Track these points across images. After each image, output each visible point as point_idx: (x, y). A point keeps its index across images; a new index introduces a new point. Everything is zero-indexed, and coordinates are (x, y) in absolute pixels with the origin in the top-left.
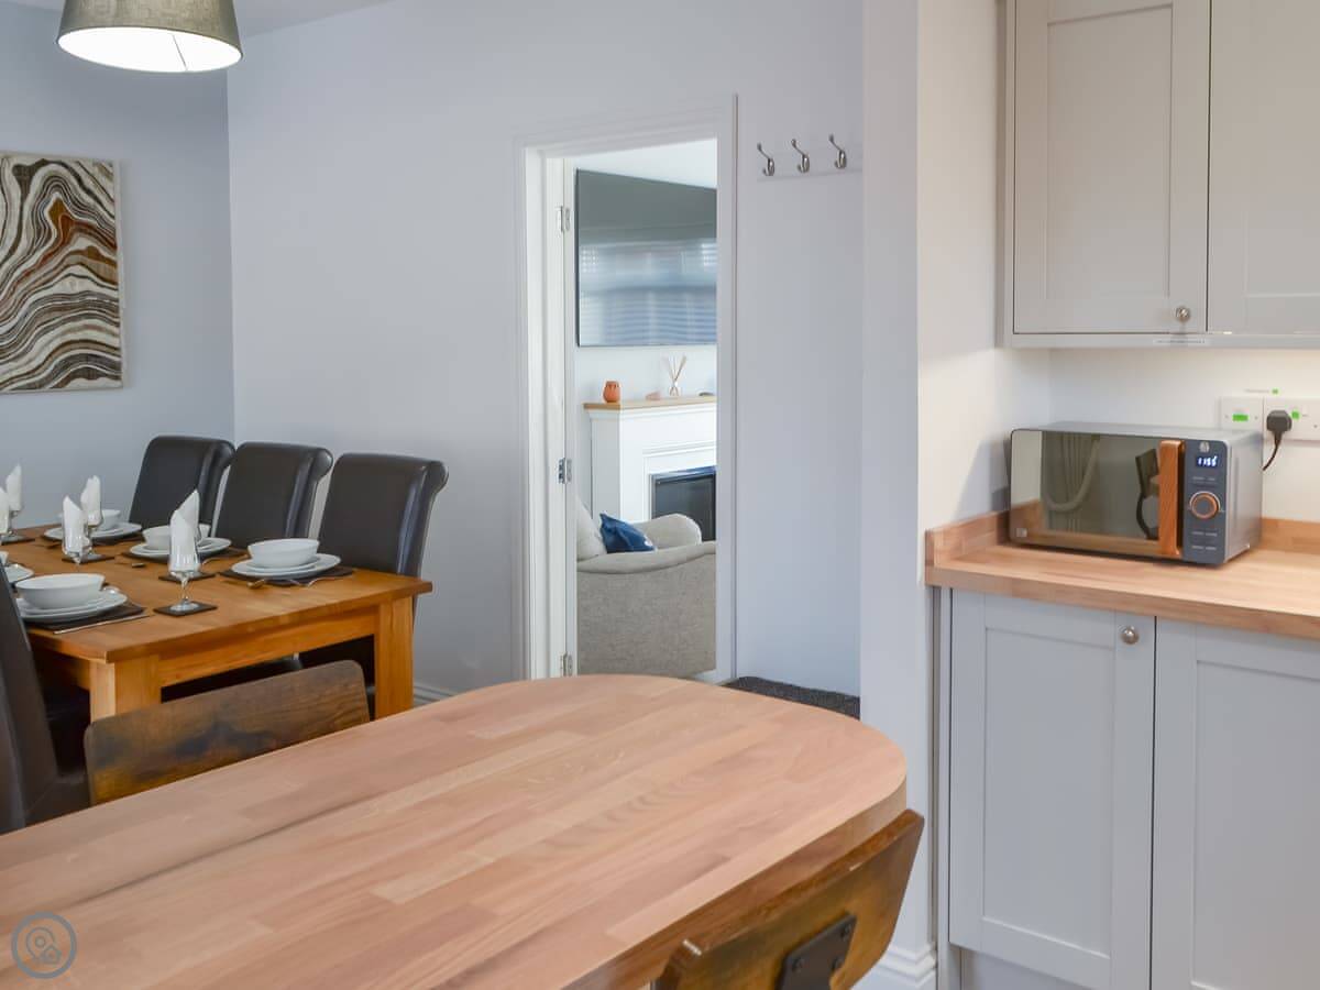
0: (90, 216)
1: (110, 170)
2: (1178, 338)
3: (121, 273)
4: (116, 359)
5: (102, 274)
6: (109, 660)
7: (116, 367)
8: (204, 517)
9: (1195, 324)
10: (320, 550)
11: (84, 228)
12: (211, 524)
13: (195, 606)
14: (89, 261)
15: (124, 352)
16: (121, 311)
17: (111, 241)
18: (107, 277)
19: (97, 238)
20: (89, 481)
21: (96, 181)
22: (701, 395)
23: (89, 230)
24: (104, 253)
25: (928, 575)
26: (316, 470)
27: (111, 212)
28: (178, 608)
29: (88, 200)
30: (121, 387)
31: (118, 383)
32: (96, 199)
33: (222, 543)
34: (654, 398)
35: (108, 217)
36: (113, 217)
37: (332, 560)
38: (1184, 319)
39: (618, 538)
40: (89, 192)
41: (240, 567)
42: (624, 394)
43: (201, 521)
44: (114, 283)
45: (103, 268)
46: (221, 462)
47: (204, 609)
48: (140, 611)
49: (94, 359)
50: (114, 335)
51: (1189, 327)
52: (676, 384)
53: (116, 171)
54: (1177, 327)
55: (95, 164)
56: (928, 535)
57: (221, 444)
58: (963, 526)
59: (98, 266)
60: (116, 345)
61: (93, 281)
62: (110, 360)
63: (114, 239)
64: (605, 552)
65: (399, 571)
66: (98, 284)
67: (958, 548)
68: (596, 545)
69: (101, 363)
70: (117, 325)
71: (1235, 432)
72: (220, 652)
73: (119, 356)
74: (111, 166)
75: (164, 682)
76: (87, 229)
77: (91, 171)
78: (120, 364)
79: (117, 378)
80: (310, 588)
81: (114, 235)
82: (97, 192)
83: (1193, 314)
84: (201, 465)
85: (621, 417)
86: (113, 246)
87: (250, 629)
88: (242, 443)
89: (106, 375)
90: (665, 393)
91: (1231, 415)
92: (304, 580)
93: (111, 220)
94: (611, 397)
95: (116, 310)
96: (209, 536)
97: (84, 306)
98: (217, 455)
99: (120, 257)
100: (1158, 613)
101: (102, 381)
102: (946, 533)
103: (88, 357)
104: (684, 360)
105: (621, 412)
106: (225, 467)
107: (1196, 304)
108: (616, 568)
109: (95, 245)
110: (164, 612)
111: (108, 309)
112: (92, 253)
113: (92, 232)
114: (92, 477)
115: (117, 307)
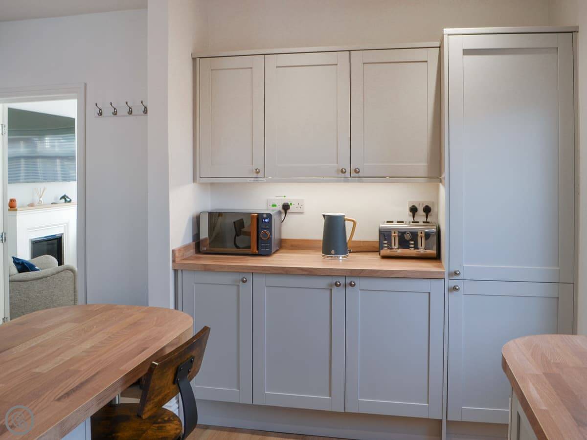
2: (256, 179)
9: (261, 174)
25: (173, 266)
34: (31, 205)
38: (258, 173)
39: (23, 266)
42: (19, 204)
51: (259, 175)
52: (41, 199)
54: (255, 175)
56: (173, 251)
58: (184, 247)
64: (18, 272)
67: (183, 255)
68: (14, 270)
71: (273, 210)
83: (261, 171)
85: (18, 214)
90: (36, 203)
91: (271, 205)
94: (13, 206)
100: (253, 271)
102: (179, 250)
104: (44, 189)
105: (18, 212)
107: (261, 168)
108: (24, 279)
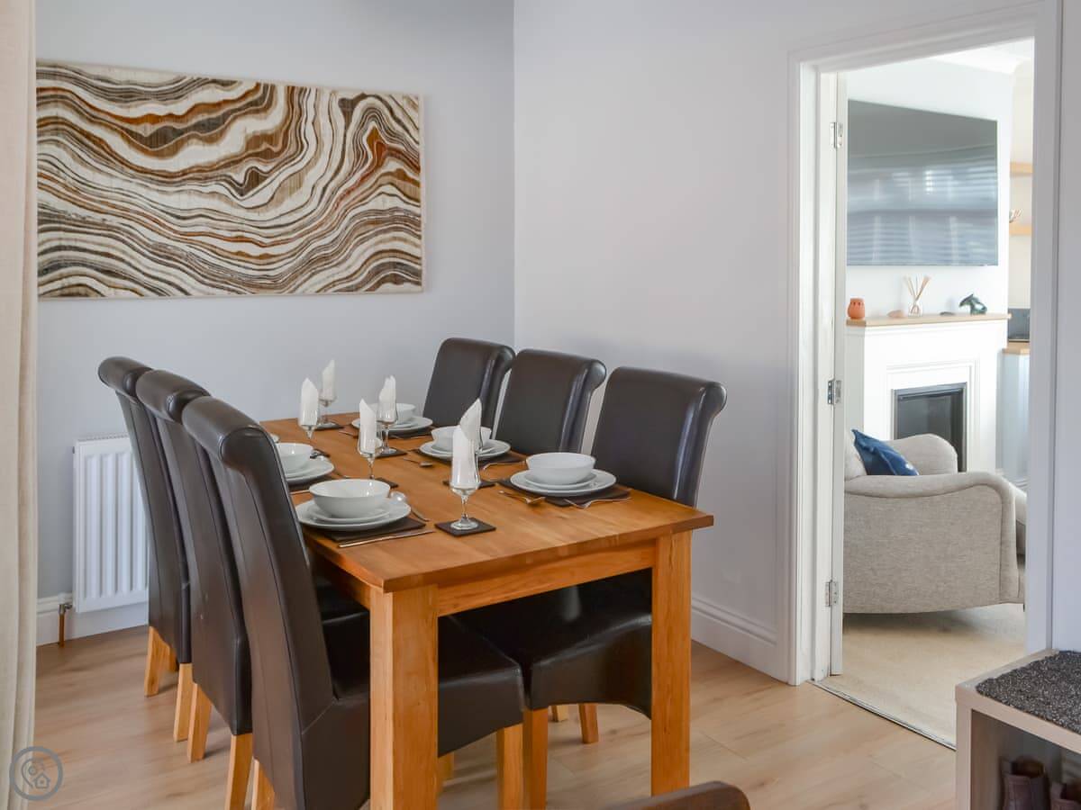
0: (398, 143)
1: (416, 102)
3: (423, 193)
4: (417, 267)
5: (408, 193)
6: (387, 590)
7: (417, 274)
8: (486, 420)
10: (596, 466)
11: (394, 152)
12: (492, 428)
13: (474, 525)
14: (398, 182)
15: (424, 261)
16: (423, 226)
17: (415, 163)
18: (412, 195)
19: (403, 161)
20: (387, 381)
21: (404, 111)
22: (942, 314)
23: (398, 155)
24: (410, 174)
26: (590, 383)
27: (417, 139)
28: (458, 526)
29: (398, 128)
30: (422, 292)
31: (418, 288)
32: (404, 127)
33: (502, 447)
34: (896, 316)
35: (414, 143)
36: (417, 143)
37: (606, 479)
39: (877, 460)
40: (399, 121)
41: (519, 479)
42: (868, 310)
43: (483, 424)
44: (418, 201)
45: (408, 187)
46: (503, 366)
47: (484, 529)
48: (422, 526)
49: (399, 266)
50: (416, 246)
52: (918, 303)
53: (420, 103)
55: (404, 97)
57: (502, 348)
59: (405, 186)
60: (419, 256)
61: (401, 199)
62: (412, 268)
63: (418, 163)
64: (865, 473)
65: (675, 496)
66: (405, 202)
68: (857, 467)
69: (407, 270)
70: (419, 237)
72: (497, 581)
73: (420, 264)
74: (417, 98)
75: (441, 611)
76: (396, 154)
77: (401, 104)
78: (421, 271)
79: (418, 284)
80: (588, 510)
81: (418, 158)
82: (405, 122)
84: (485, 369)
85: (867, 333)
86: (417, 169)
87: (529, 561)
88: (520, 350)
89: (409, 281)
90: (906, 312)
92: (580, 499)
93: (417, 146)
94: (855, 314)
95: (418, 224)
96: (491, 438)
97: (393, 220)
98: (499, 360)
99: (422, 178)
101: (406, 286)
103: (395, 265)
104: (926, 280)
105: (867, 328)
106: (507, 371)
108: (880, 492)
109: (402, 167)
110: (444, 528)
111: (411, 223)
112: (401, 175)
113: (401, 155)
114: (389, 377)
115: (420, 221)
